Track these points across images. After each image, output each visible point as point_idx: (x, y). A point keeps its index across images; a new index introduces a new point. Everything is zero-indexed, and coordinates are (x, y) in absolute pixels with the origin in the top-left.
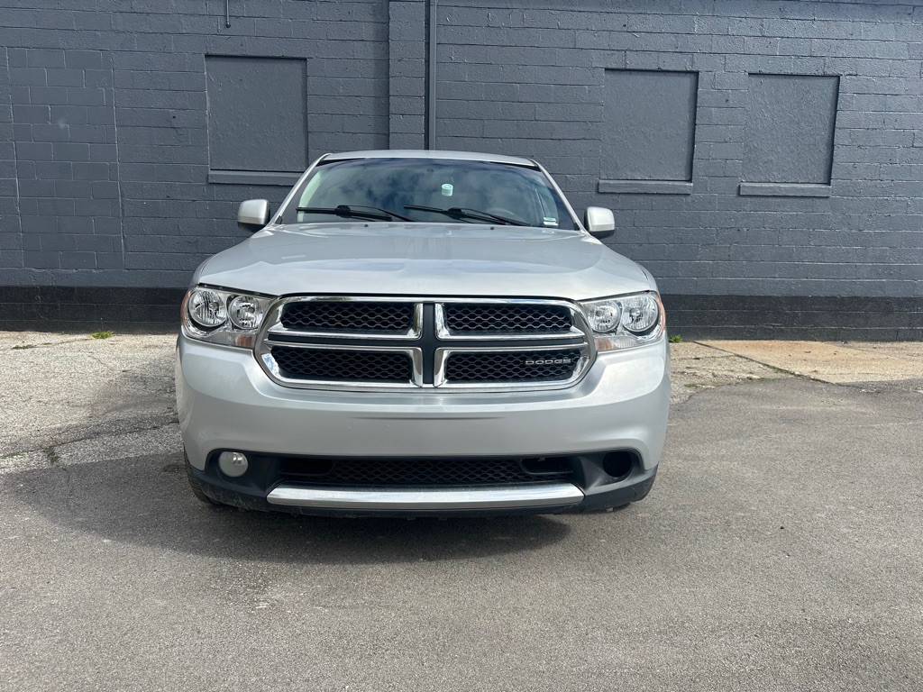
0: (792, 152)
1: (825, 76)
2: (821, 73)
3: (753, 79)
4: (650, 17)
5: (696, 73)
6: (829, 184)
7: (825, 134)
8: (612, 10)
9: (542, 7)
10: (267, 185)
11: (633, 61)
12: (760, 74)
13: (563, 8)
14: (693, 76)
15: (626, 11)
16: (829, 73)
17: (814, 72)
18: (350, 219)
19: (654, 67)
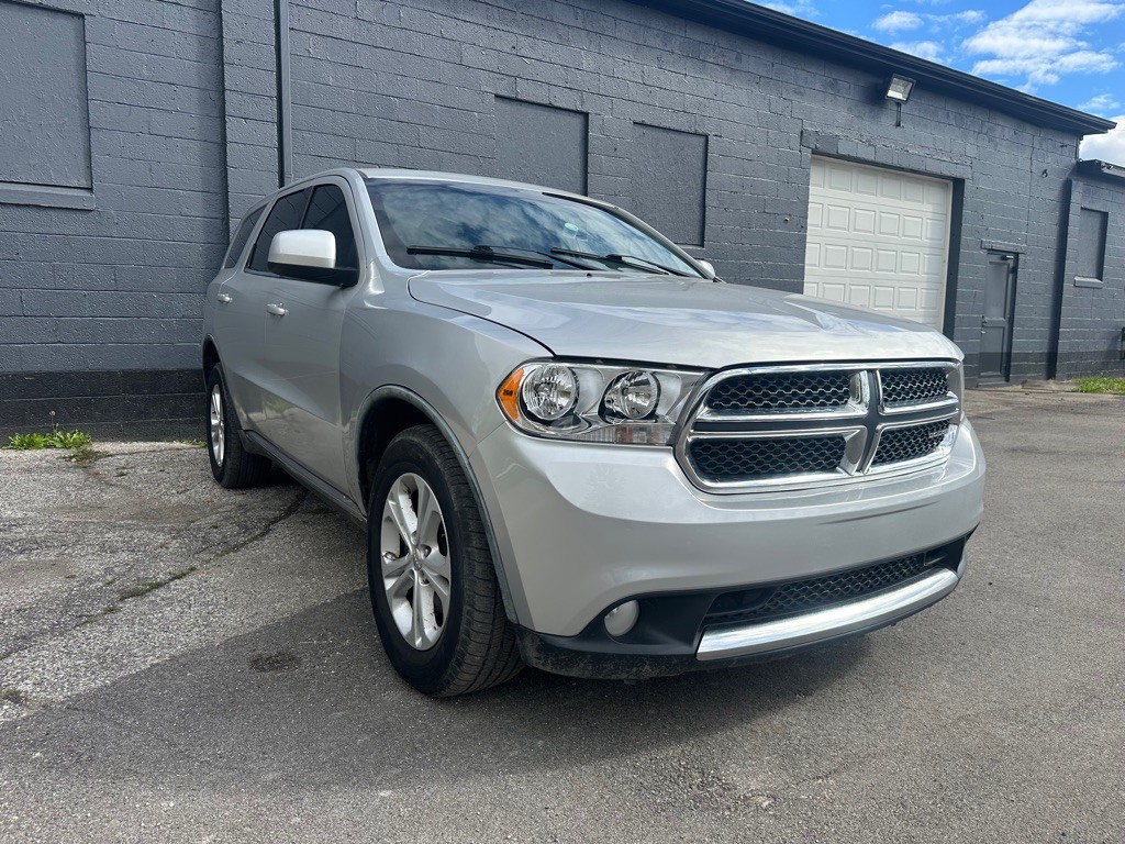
0: (672, 211)
1: (696, 134)
2: (693, 130)
3: (637, 128)
4: (540, 43)
5: (586, 115)
6: (702, 245)
7: (697, 194)
8: (501, 27)
9: (422, 7)
10: (18, 205)
11: (525, 91)
12: (642, 124)
13: (446, 12)
14: (582, 117)
15: (515, 31)
16: (700, 132)
17: (687, 129)
18: (488, 265)
19: (546, 102)
